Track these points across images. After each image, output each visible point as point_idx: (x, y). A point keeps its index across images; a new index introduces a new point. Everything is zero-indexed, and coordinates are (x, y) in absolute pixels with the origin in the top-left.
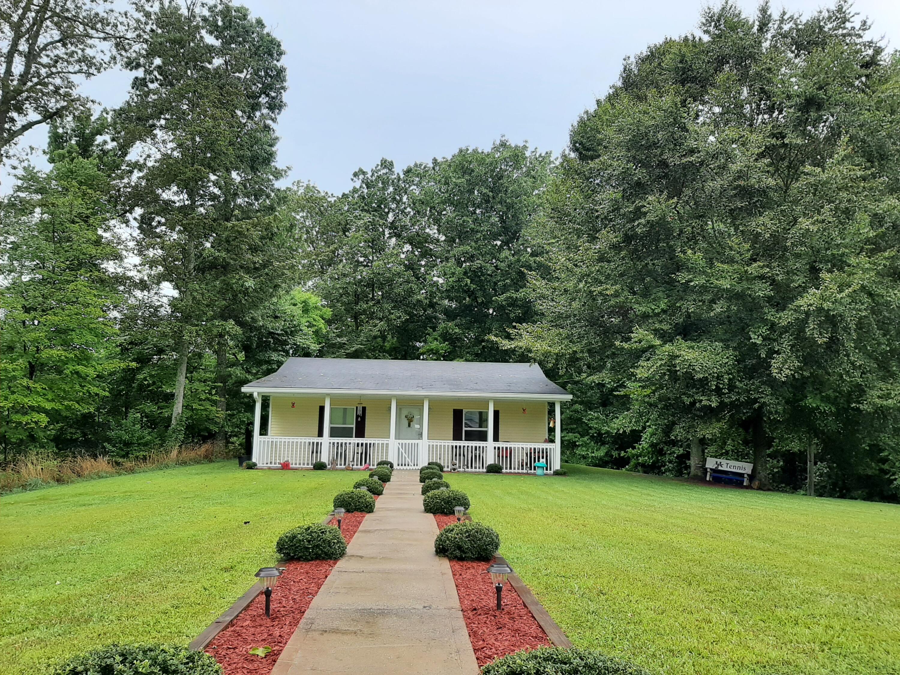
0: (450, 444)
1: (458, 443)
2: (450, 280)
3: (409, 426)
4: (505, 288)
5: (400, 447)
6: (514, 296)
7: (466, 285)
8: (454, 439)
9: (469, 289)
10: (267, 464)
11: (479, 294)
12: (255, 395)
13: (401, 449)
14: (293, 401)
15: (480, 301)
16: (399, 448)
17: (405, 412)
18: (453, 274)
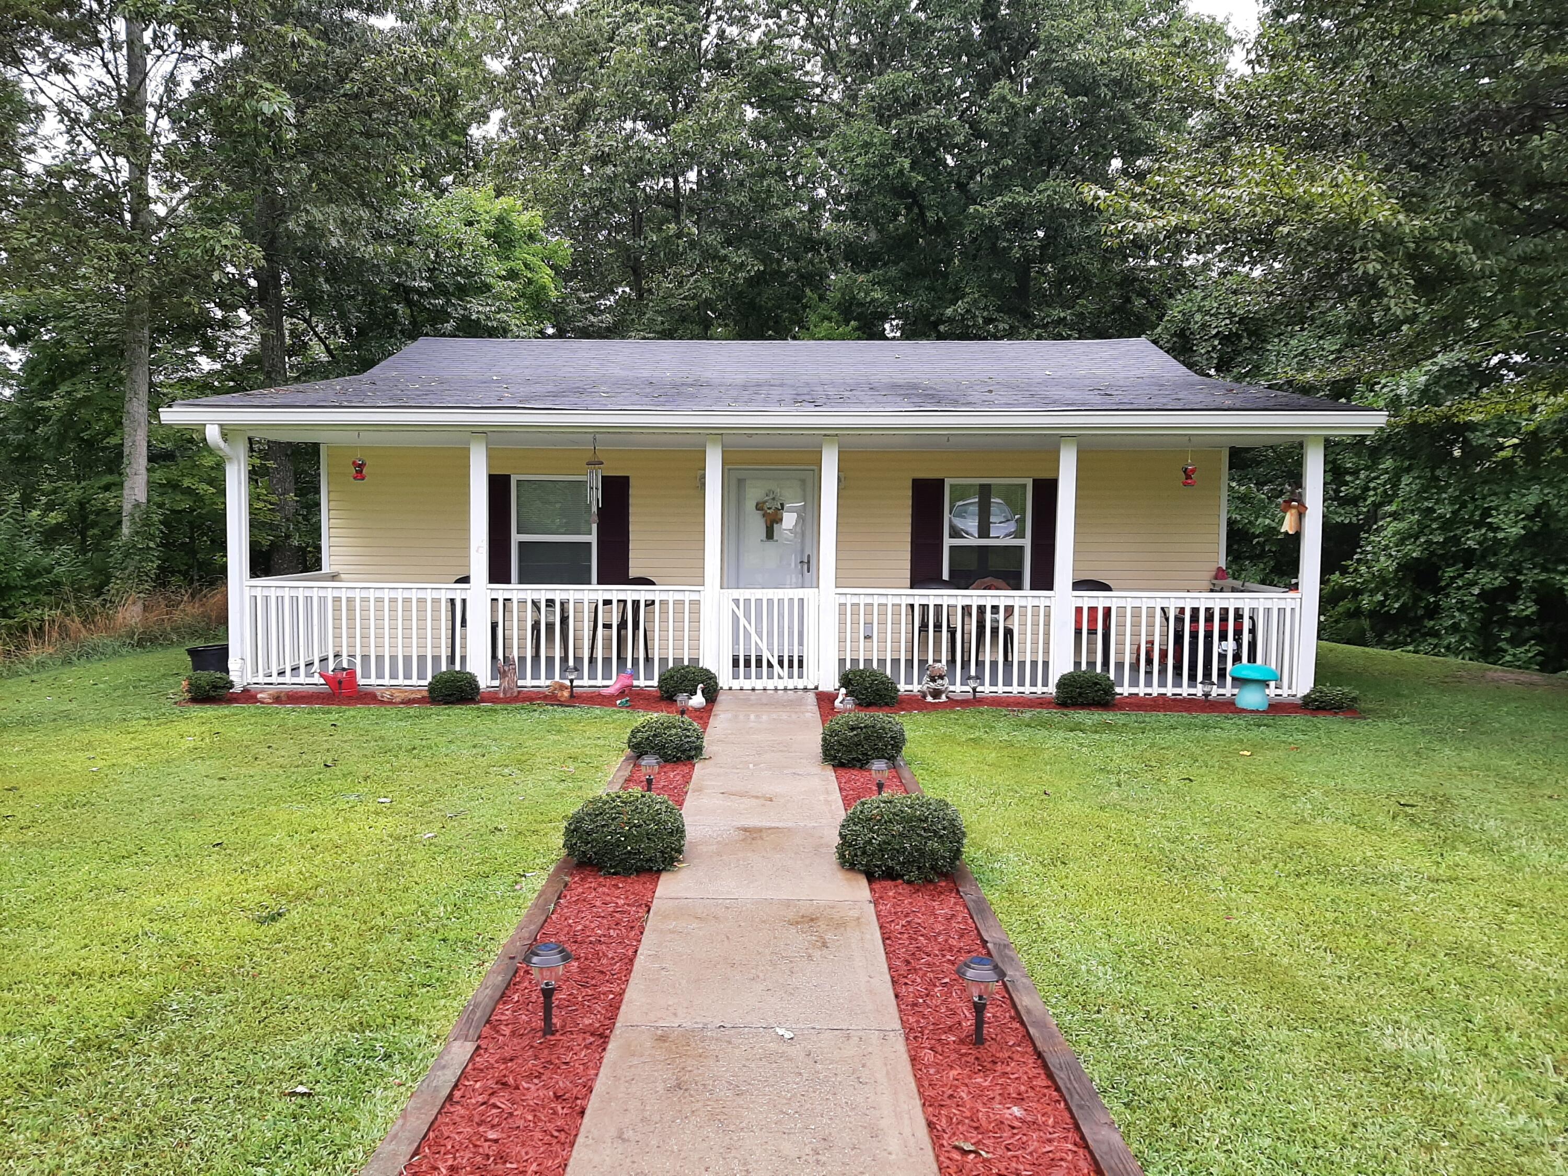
0: (905, 601)
1: (932, 597)
2: (859, 160)
3: (770, 535)
4: (1000, 183)
5: (740, 614)
6: (1024, 200)
7: (901, 171)
8: (917, 581)
9: (905, 185)
10: (281, 673)
11: (930, 199)
12: (213, 434)
13: (743, 621)
14: (358, 456)
15: (931, 216)
16: (736, 619)
17: (754, 494)
18: (867, 145)
